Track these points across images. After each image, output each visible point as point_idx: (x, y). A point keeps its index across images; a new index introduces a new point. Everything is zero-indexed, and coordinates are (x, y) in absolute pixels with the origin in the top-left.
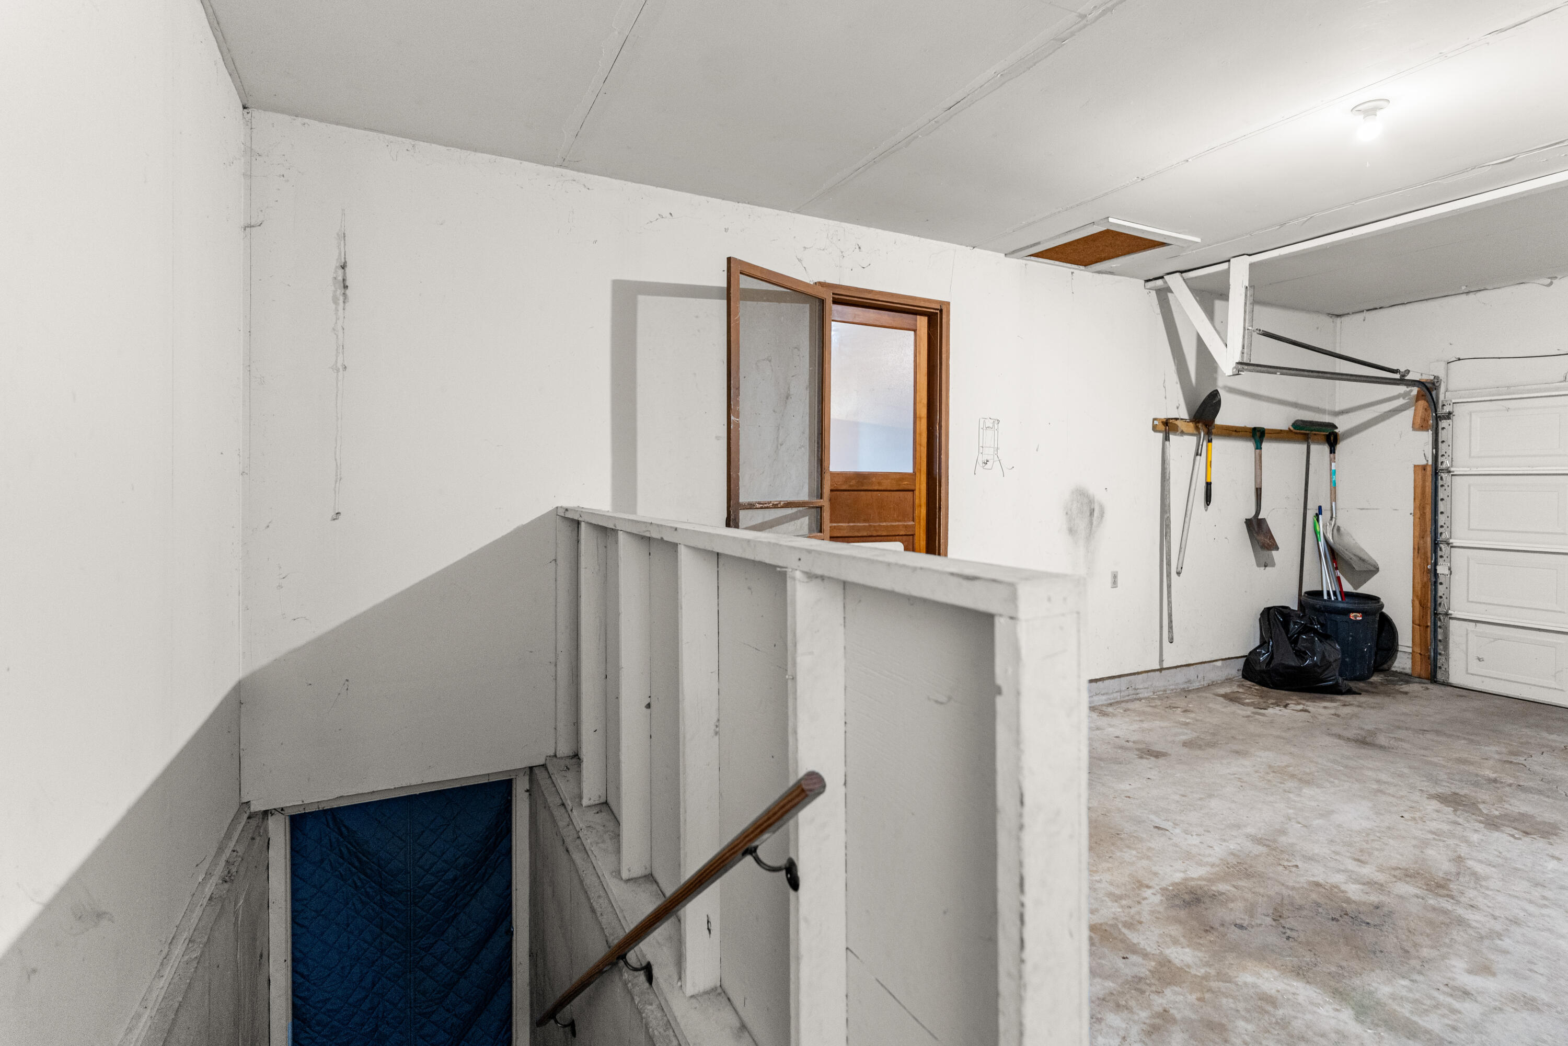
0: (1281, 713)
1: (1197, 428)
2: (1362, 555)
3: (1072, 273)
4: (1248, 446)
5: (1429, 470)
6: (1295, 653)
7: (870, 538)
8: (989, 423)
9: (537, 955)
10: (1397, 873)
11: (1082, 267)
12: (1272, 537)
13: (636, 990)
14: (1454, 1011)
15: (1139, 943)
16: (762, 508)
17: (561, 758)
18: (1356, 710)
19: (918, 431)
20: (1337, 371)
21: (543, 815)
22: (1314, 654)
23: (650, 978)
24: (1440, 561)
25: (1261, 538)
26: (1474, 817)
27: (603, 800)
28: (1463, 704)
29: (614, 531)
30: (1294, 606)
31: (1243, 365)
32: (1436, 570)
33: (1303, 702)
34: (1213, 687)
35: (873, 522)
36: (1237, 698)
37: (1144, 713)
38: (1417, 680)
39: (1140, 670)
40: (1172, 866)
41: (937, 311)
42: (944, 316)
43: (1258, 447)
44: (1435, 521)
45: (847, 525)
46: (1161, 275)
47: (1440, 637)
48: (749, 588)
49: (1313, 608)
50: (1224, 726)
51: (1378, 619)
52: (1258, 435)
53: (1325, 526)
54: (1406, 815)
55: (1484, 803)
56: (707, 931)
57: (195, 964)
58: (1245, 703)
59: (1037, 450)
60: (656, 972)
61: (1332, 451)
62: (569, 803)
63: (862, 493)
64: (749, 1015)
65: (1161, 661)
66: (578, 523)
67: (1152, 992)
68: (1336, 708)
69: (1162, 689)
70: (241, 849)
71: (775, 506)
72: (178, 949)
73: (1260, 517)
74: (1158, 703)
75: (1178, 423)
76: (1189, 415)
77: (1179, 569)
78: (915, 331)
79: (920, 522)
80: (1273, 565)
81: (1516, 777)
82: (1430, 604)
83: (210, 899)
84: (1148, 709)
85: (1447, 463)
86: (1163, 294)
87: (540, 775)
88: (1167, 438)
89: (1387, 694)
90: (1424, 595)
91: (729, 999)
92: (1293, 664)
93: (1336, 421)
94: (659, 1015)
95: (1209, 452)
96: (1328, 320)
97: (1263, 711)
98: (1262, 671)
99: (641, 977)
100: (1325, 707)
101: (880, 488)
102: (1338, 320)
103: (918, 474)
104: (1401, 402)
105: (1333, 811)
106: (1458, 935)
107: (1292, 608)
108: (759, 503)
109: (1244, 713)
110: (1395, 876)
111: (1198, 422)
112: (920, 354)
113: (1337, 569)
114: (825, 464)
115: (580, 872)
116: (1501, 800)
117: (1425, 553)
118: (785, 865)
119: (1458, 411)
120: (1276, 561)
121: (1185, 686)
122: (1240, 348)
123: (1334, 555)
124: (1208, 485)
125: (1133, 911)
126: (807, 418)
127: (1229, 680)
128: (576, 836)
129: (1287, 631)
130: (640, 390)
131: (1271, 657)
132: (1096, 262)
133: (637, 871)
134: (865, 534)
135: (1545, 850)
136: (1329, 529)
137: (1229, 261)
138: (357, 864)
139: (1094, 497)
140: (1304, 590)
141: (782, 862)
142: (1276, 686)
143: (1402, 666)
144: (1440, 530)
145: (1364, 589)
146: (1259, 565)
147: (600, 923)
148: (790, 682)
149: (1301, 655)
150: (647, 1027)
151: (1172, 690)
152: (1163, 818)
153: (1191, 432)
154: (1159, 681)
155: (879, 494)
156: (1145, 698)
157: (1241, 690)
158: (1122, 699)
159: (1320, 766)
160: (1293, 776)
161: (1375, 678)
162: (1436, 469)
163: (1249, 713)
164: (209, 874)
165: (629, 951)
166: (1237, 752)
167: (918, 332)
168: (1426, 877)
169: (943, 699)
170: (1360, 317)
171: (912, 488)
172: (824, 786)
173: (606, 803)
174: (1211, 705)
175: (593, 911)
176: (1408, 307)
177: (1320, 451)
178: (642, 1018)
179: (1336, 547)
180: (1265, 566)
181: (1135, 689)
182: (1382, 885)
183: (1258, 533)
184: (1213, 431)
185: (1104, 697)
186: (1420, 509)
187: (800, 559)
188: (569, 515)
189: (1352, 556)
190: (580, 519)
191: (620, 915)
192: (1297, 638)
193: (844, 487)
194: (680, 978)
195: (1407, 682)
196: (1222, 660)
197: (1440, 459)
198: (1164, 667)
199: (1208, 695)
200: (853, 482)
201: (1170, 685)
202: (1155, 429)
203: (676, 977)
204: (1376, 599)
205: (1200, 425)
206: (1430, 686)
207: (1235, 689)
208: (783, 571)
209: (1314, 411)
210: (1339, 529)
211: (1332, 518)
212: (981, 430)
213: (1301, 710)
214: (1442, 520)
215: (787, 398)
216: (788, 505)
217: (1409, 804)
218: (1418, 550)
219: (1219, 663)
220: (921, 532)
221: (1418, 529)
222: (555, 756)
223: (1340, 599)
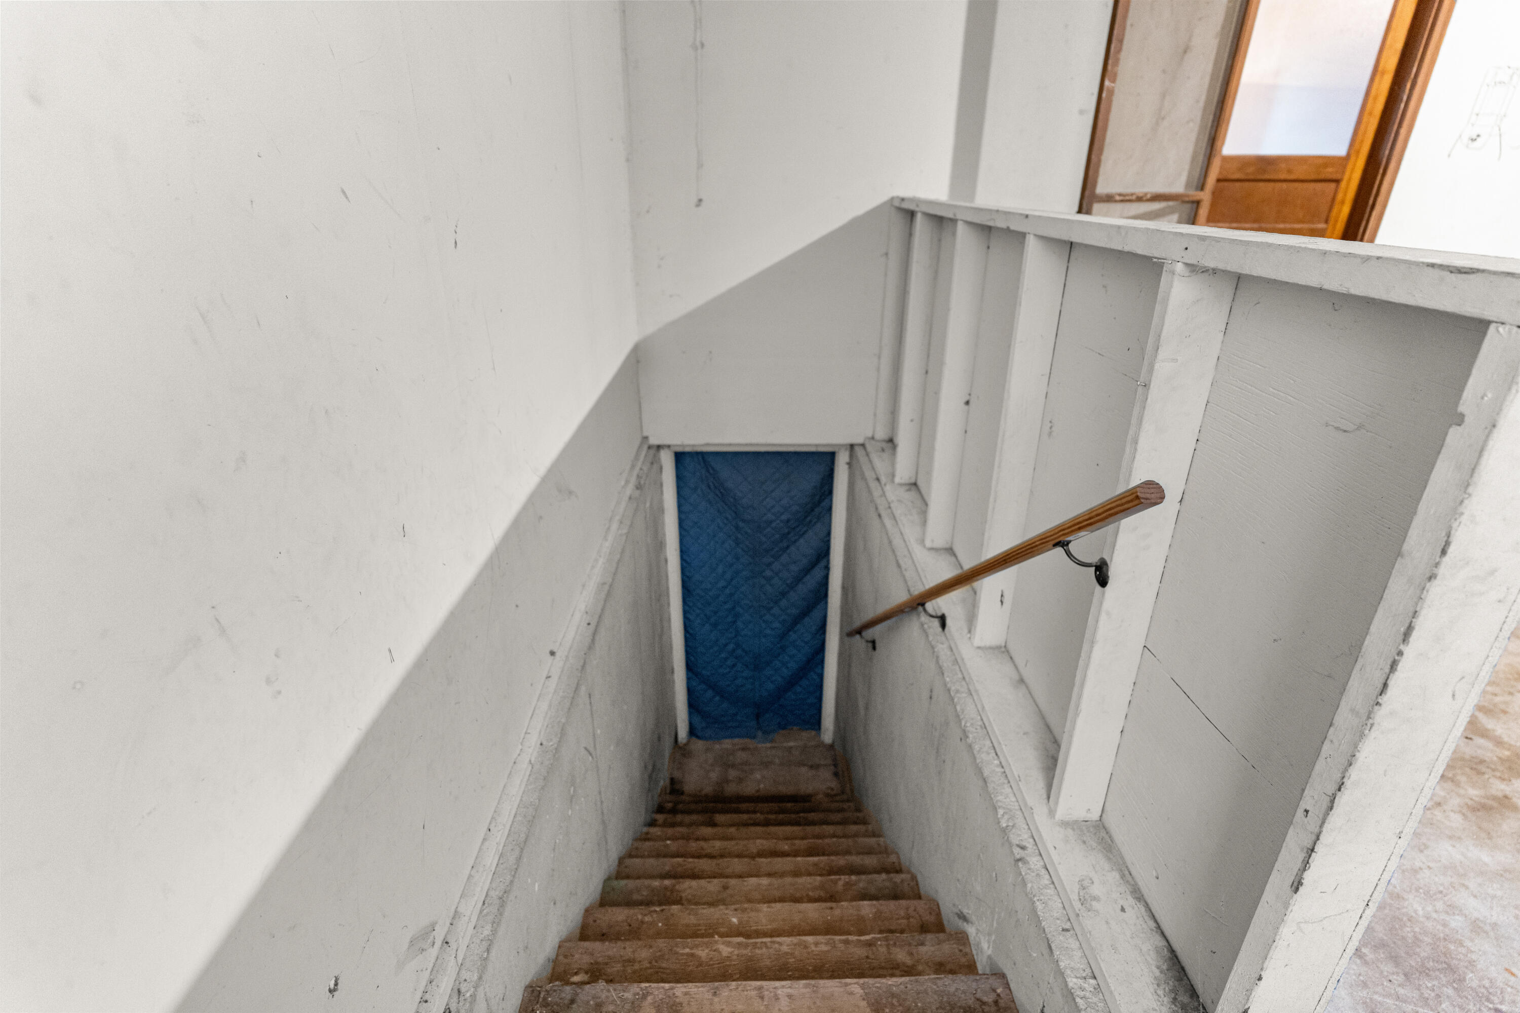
8: (1503, 76)
9: (848, 588)
13: (930, 631)
15: (1494, 730)
16: (1122, 201)
17: (878, 441)
19: (1373, 93)
21: (859, 484)
23: (943, 625)
27: (913, 481)
29: (954, 221)
48: (1104, 287)
56: (1000, 603)
57: (624, 537)
60: (949, 622)
62: (883, 479)
63: (1261, 184)
64: (1028, 673)
66: (912, 214)
67: (1495, 776)
70: (645, 468)
71: (1140, 199)
72: (615, 526)
79: (1336, 224)
83: (630, 498)
87: (859, 452)
91: (1011, 658)
94: (949, 653)
99: (936, 623)
103: (1353, 158)
108: (1120, 195)
114: (1218, 143)
115: (890, 535)
118: (1096, 563)
125: (1498, 699)
126: (1207, 80)
128: (887, 506)
130: (996, 54)
133: (940, 543)
138: (720, 495)
141: (1094, 559)
147: (904, 576)
148: (1140, 389)
150: (938, 657)
155: (1284, 185)
164: (627, 482)
165: (928, 601)
169: (1350, 427)
171: (1338, 177)
172: (1162, 498)
173: (915, 484)
175: (899, 566)
178: (934, 652)
187: (1186, 249)
188: (905, 205)
190: (917, 209)
191: (921, 573)
193: (1237, 176)
194: (970, 632)
200: (1251, 170)
203: (966, 631)
208: (1161, 262)
215: (1185, 52)
216: (1156, 198)
222: (873, 438)
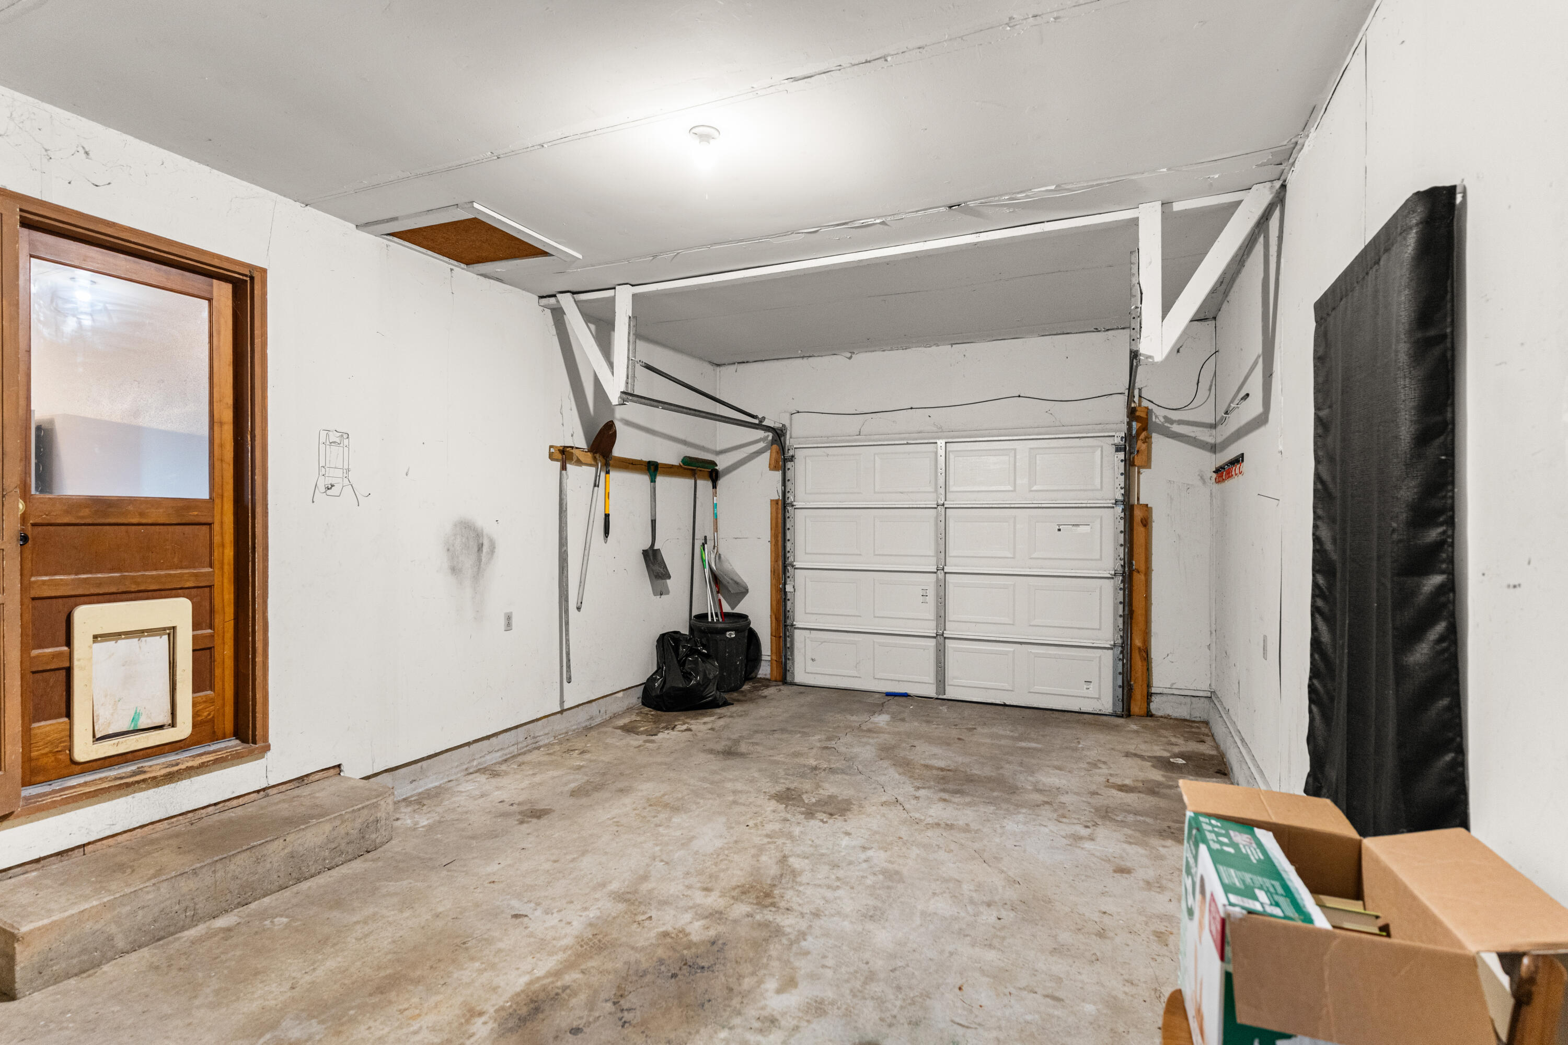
0: (668, 736)
1: (595, 459)
2: (736, 579)
3: (452, 270)
4: (644, 479)
5: (780, 503)
6: (683, 676)
7: (125, 596)
8: (334, 437)
10: (734, 893)
11: (463, 265)
12: (665, 567)
18: (727, 720)
19: (217, 441)
20: (718, 413)
22: (697, 675)
24: (788, 580)
25: (657, 568)
26: (798, 809)
28: (802, 700)
30: (685, 631)
31: (628, 396)
32: (785, 589)
33: (688, 720)
34: (614, 720)
35: (127, 571)
36: (632, 728)
37: (540, 763)
38: (774, 683)
39: (539, 716)
40: (518, 969)
41: (245, 278)
42: (257, 287)
43: (653, 481)
44: (784, 547)
45: (73, 577)
46: (554, 293)
47: (788, 645)
49: (701, 631)
50: (615, 762)
51: (746, 634)
52: (652, 469)
53: (709, 553)
54: (751, 823)
55: (806, 792)
58: (639, 732)
59: (407, 475)
61: (714, 487)
63: (106, 528)
65: (562, 702)
68: (713, 722)
69: (564, 731)
73: (656, 548)
74: (557, 748)
75: (574, 451)
76: (587, 443)
77: (579, 604)
78: (210, 300)
79: (222, 568)
80: (668, 593)
81: (829, 761)
82: (782, 618)
84: (546, 758)
85: (792, 498)
86: (558, 314)
88: (564, 468)
89: (752, 700)
90: (778, 610)
92: (681, 686)
93: (717, 460)
95: (607, 483)
96: (710, 368)
97: (653, 738)
98: (657, 696)
100: (705, 723)
101: (144, 521)
102: (718, 369)
103: (218, 501)
104: (761, 445)
105: (693, 837)
106: (774, 948)
107: (682, 632)
109: (636, 743)
110: (733, 897)
111: (596, 453)
112: (219, 333)
113: (718, 592)
116: (818, 786)
117: (778, 575)
119: (799, 455)
120: (670, 589)
121: (588, 723)
122: (625, 378)
123: (717, 581)
124: (607, 516)
127: (629, 710)
129: (677, 654)
131: (664, 682)
132: (479, 262)
134: (114, 589)
135: (842, 828)
136: (713, 556)
137: (614, 288)
139: (482, 530)
140: (694, 614)
142: (669, 710)
143: (764, 673)
144: (788, 555)
145: (739, 609)
146: (655, 594)
149: (687, 676)
151: (574, 730)
152: (526, 900)
153: (589, 462)
154: (561, 725)
155: (142, 529)
156: (545, 745)
157: (638, 718)
158: (520, 752)
159: (691, 788)
160: (666, 805)
161: (746, 687)
162: (784, 503)
163: (641, 742)
166: (621, 790)
167: (215, 303)
168: (757, 889)
170: (733, 368)
171: (209, 520)
174: (609, 741)
176: (766, 363)
177: (704, 485)
179: (717, 573)
180: (661, 594)
181: (534, 737)
182: (721, 913)
183: (653, 564)
184: (611, 462)
185: (499, 754)
186: (774, 536)
189: (730, 581)
192: (685, 661)
193: (66, 520)
195: (767, 686)
196: (623, 690)
197: (788, 495)
198: (565, 708)
199: (607, 729)
200: (86, 512)
201: (572, 726)
202: (551, 456)
204: (744, 617)
205: (597, 456)
206: (782, 687)
207: (634, 718)
209: (701, 450)
210: (720, 555)
211: (714, 546)
212: (322, 446)
213: (686, 730)
214: (789, 545)
217: (755, 809)
218: (774, 572)
219: (620, 694)
220: (226, 581)
221: (773, 554)
223: (721, 620)
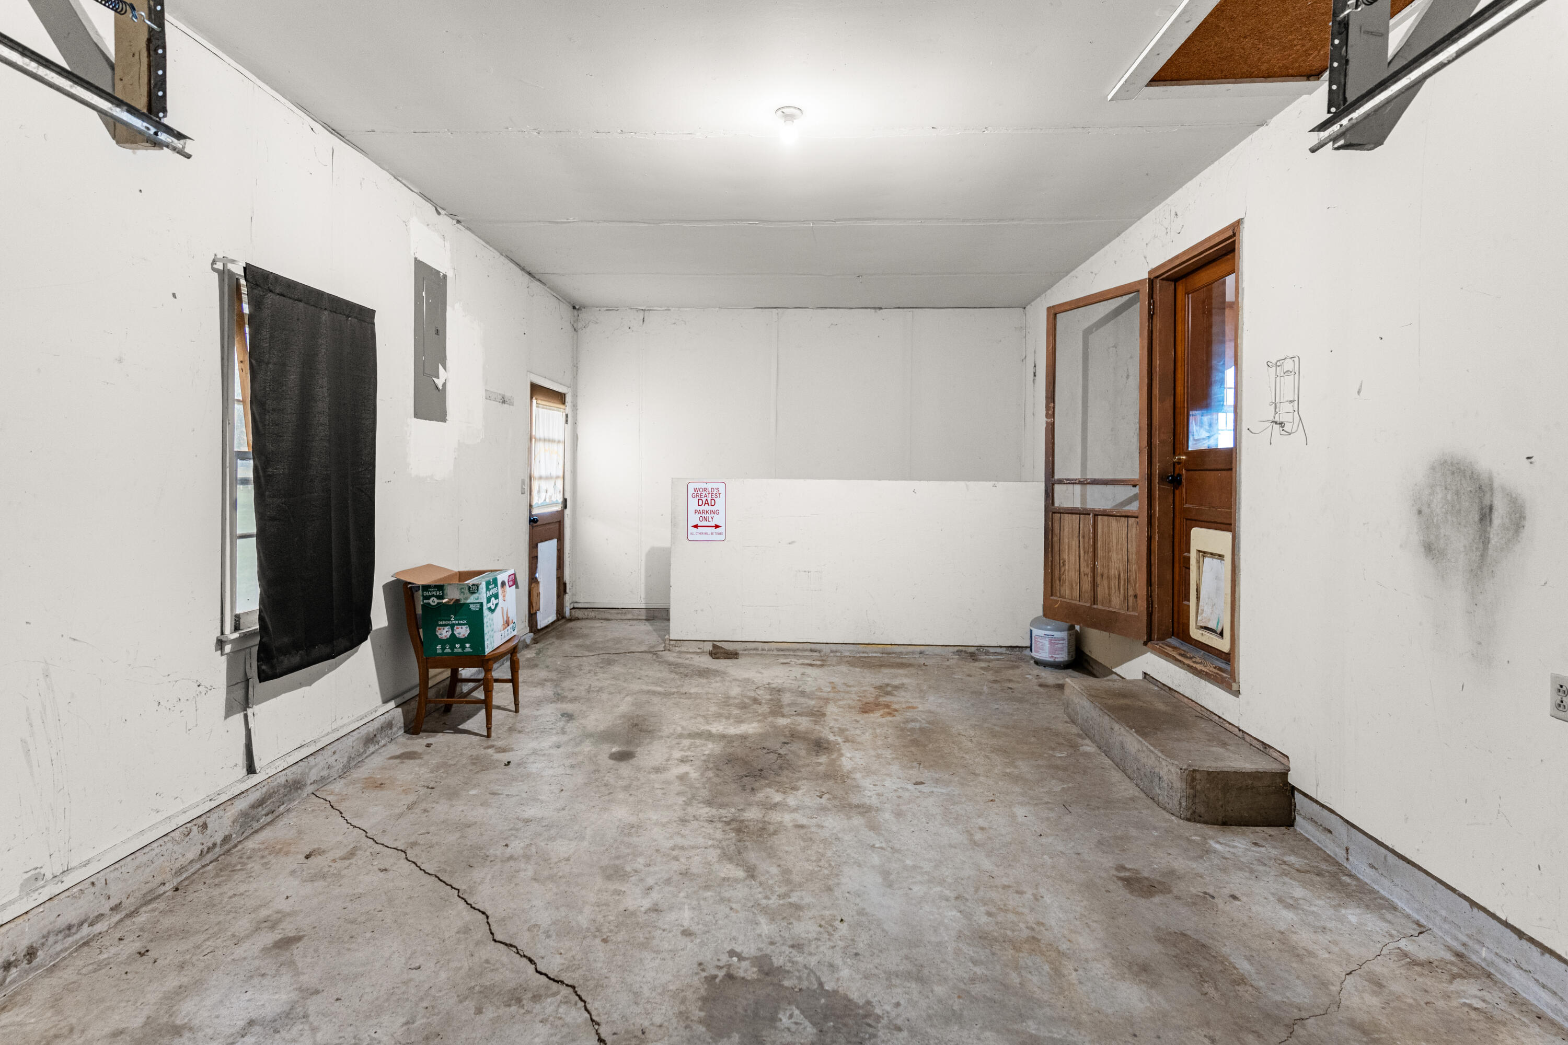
10: (771, 828)
14: (682, 750)
15: (803, 718)
42: (1237, 241)
101: (1218, 467)
106: (704, 793)
110: (770, 824)
134: (1206, 519)
135: (703, 950)
139: (1492, 480)
168: (754, 835)
182: (768, 810)
